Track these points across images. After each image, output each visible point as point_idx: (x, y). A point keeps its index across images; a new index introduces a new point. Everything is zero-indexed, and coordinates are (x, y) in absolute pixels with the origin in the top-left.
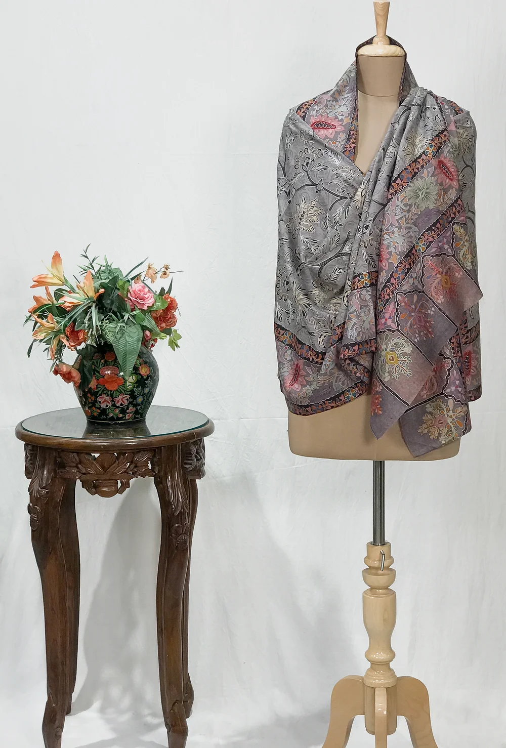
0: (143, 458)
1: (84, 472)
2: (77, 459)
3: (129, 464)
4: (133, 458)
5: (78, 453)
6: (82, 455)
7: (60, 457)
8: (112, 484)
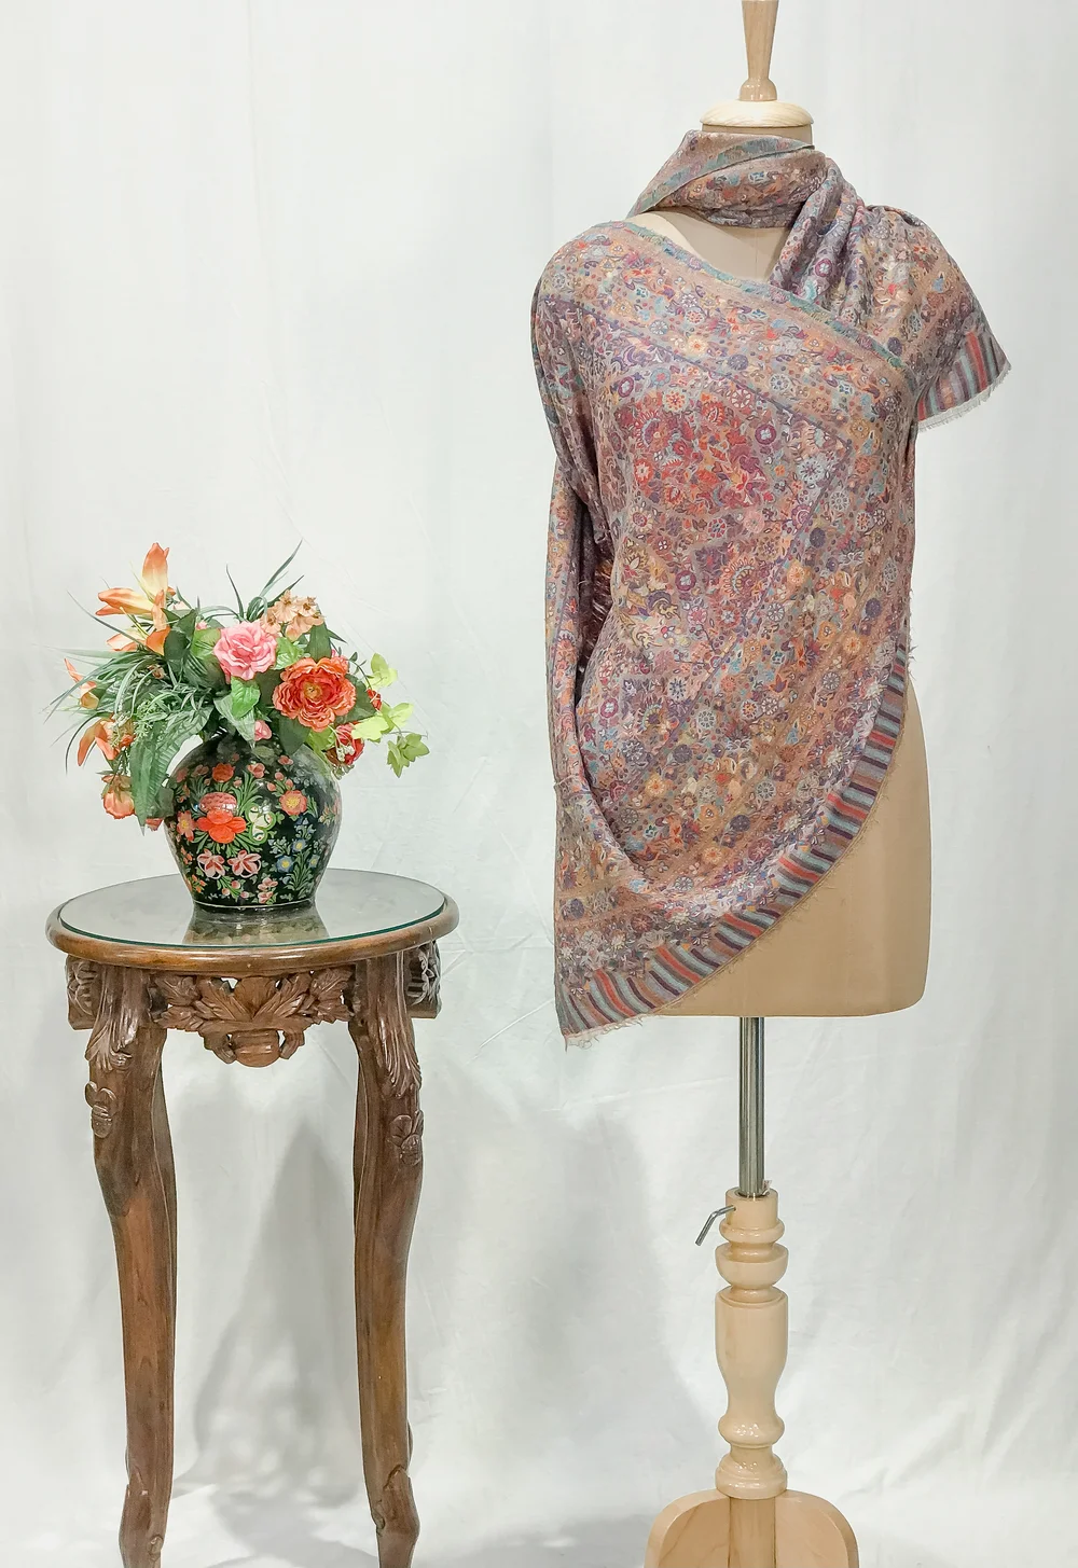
0: (329, 984)
1: (207, 1014)
2: (193, 987)
3: (301, 997)
4: (310, 986)
5: (195, 978)
6: (202, 982)
7: (156, 986)
8: (265, 1040)
